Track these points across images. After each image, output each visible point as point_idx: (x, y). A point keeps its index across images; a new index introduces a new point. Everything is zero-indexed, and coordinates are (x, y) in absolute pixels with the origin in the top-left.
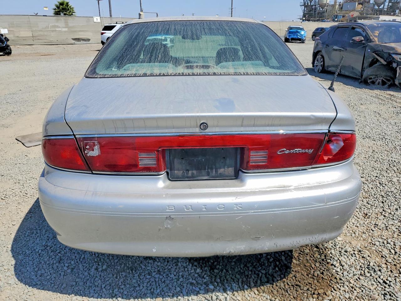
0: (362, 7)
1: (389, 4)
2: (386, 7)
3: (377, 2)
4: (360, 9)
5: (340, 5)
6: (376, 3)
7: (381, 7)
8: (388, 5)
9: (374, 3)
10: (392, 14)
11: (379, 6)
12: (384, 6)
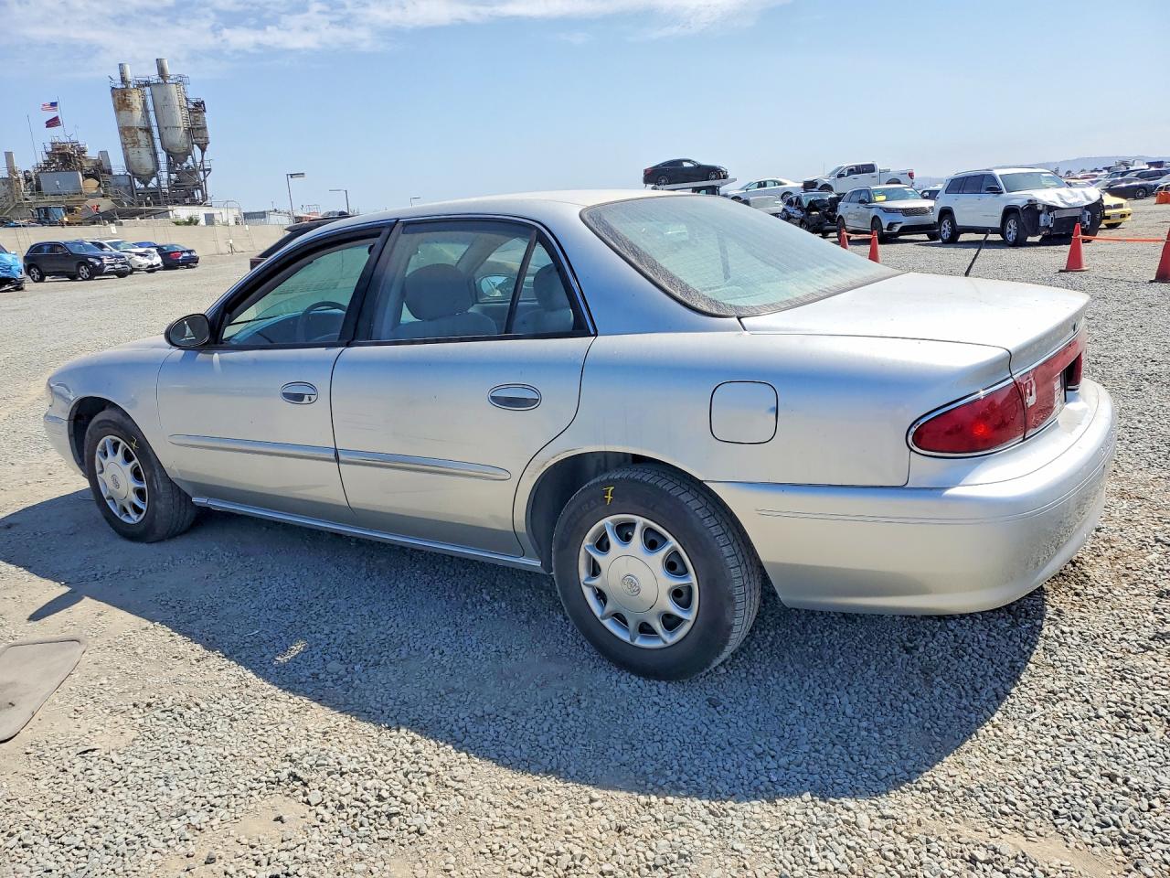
0: (99, 186)
1: (169, 176)
2: (164, 184)
3: (135, 171)
4: (95, 191)
5: (28, 180)
6: (133, 174)
7: (150, 185)
8: (169, 179)
9: (128, 173)
10: (188, 201)
11: (146, 184)
12: (159, 181)
